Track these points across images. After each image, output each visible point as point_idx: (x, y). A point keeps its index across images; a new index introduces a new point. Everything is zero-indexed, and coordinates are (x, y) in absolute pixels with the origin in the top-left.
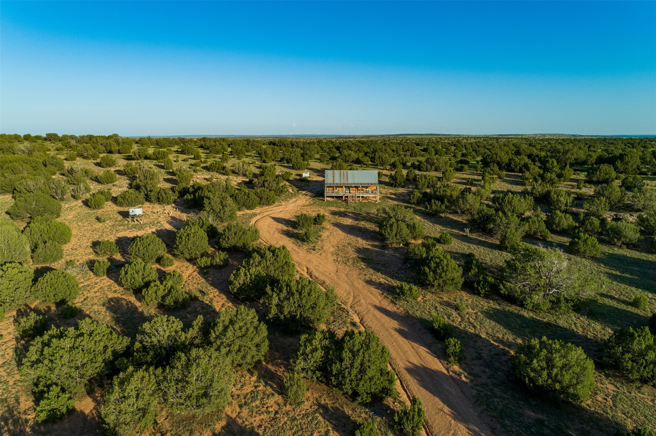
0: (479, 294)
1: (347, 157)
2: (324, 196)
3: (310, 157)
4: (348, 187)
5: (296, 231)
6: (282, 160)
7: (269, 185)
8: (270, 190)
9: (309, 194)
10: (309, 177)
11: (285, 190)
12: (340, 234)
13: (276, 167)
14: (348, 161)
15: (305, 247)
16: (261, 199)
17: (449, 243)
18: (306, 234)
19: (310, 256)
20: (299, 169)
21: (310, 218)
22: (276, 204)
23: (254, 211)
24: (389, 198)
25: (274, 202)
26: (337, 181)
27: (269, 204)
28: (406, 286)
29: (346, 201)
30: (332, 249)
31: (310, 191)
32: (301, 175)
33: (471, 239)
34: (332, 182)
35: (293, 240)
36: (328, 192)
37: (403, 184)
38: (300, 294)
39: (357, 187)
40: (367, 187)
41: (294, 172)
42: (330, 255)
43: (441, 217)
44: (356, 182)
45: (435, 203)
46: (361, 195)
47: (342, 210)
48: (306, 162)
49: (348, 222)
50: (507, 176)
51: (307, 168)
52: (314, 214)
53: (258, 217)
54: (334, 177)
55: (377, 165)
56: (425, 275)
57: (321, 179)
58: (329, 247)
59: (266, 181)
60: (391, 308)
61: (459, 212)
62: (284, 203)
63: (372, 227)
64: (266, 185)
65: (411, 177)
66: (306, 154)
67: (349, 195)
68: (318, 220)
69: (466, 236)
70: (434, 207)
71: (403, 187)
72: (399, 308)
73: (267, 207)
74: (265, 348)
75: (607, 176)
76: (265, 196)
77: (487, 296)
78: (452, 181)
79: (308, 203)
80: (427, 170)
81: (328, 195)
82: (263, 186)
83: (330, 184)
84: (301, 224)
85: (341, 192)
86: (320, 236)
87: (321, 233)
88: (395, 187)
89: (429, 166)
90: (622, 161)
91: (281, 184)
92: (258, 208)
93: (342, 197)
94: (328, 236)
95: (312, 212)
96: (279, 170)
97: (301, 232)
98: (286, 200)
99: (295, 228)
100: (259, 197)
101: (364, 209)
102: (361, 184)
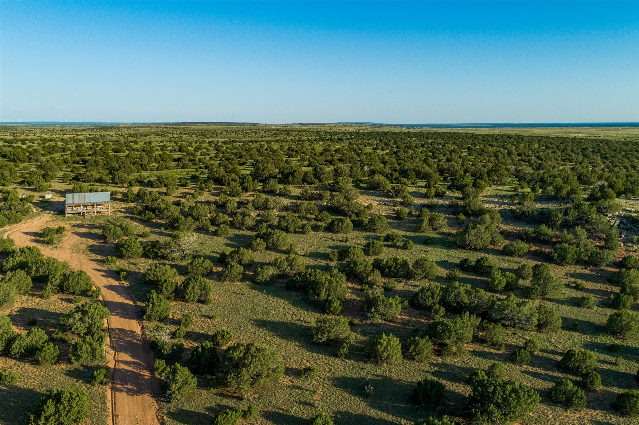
0: (149, 258)
1: (89, 177)
2: (65, 214)
3: (52, 178)
4: (86, 206)
5: (42, 239)
6: (22, 183)
7: (15, 208)
8: (17, 212)
9: (52, 212)
10: (52, 198)
11: (30, 210)
12: (77, 239)
13: (17, 190)
14: (90, 181)
15: (50, 247)
16: (9, 219)
17: (148, 237)
18: (50, 239)
19: (53, 252)
20: (42, 191)
21: (53, 230)
22: (23, 222)
23: (4, 228)
24: (119, 211)
25: (20, 221)
26: (76, 201)
27: (16, 223)
28: (110, 258)
29: (83, 216)
30: (69, 247)
31: (52, 210)
32: (44, 197)
33: (165, 233)
34: (72, 202)
35: (40, 244)
36: (68, 210)
37: (133, 200)
38: (48, 264)
39: (93, 205)
40: (100, 205)
41: (36, 194)
42: (67, 250)
43: (152, 222)
44: (92, 201)
45: (148, 213)
46: (96, 211)
47: (80, 222)
48: (48, 184)
49: (83, 230)
50: (215, 189)
51: (50, 190)
52: (56, 227)
53: (9, 232)
54: (73, 199)
55: (117, 183)
56: (122, 251)
57: (62, 199)
58: (67, 246)
59: (13, 205)
60: (100, 268)
61: (165, 217)
62: (29, 221)
63: (100, 232)
64: (13, 208)
65: (142, 193)
66: (48, 175)
67: (86, 211)
68: (59, 230)
69: (162, 232)
70: (147, 216)
71: (133, 202)
72: (105, 268)
73: (15, 225)
74: (31, 285)
75: (273, 188)
76: (13, 217)
77: (153, 258)
78: (174, 195)
79: (51, 219)
80: (158, 187)
81: (68, 212)
82: (10, 209)
83: (70, 204)
84: (46, 234)
85: (80, 210)
86: (61, 240)
87: (62, 238)
88: (127, 202)
89: (159, 184)
90: (292, 176)
91: (26, 206)
92: (7, 226)
93: (80, 213)
94: (67, 240)
95: (55, 226)
96: (22, 193)
97: (46, 239)
98: (31, 218)
99: (42, 237)
100: (7, 218)
101: (97, 221)
102: (96, 203)
